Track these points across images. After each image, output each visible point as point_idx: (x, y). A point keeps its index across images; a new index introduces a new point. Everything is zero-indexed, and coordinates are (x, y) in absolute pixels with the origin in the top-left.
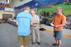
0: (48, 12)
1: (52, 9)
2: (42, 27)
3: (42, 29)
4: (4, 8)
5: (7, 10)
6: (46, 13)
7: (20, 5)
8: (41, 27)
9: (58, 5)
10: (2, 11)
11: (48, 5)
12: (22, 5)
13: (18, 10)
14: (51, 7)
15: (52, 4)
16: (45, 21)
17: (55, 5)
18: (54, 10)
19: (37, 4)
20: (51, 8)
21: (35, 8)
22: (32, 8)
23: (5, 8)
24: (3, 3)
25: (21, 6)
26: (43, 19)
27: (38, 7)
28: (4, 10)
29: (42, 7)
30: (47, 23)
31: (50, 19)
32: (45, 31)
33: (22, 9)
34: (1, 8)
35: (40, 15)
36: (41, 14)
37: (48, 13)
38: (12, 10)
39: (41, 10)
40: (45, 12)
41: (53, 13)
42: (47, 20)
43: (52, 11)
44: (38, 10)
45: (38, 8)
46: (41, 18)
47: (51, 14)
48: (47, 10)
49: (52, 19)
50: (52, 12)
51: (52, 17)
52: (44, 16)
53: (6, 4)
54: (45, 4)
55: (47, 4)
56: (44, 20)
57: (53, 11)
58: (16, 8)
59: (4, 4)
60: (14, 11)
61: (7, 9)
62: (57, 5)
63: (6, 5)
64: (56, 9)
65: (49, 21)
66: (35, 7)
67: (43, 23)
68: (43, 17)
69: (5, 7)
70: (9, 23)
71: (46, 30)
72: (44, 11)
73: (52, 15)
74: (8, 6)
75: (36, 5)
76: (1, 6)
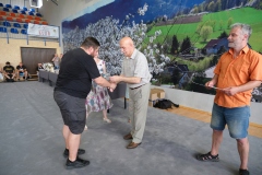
0: (188, 39)
1: (205, 28)
2: (163, 97)
3: (163, 104)
4: (26, 26)
5: (36, 33)
6: (180, 40)
7: (82, 14)
8: (159, 95)
9: (227, 11)
10: (20, 35)
11: (187, 12)
12: (90, 12)
13: (75, 31)
14: (198, 20)
15: (202, 5)
16: (176, 72)
17: (216, 10)
18: (210, 28)
19: (146, 8)
20: (200, 24)
21: (138, 22)
22: (125, 25)
23: (30, 25)
24: (22, 8)
25: (87, 15)
26: (167, 65)
27: (150, 20)
28: (24, 32)
29: (164, 20)
30: (182, 81)
31: (193, 65)
32: (174, 110)
33: (89, 28)
34: (15, 25)
35: (158, 51)
36: (159, 47)
37: (187, 44)
38: (54, 31)
39: (159, 32)
40: (175, 39)
41: (208, 40)
42: (184, 68)
43: (201, 33)
44: (150, 33)
45: (151, 22)
46: (159, 62)
47: (198, 46)
48: (182, 31)
49: (202, 63)
50: (201, 40)
51: (202, 58)
52: (173, 53)
53: (33, 11)
54: (175, 7)
55: (184, 7)
56: (170, 70)
57: (206, 34)
58: (67, 26)
59: (23, 12)
60: (62, 37)
61: (34, 29)
62: (224, 8)
63: (31, 14)
64: (217, 27)
65: (190, 74)
66: (138, 19)
67: (166, 82)
68: (167, 58)
69: (27, 22)
70: (43, 80)
71: (177, 106)
72: (171, 34)
73: (203, 51)
74: (38, 17)
75: (142, 11)
76: (14, 19)
